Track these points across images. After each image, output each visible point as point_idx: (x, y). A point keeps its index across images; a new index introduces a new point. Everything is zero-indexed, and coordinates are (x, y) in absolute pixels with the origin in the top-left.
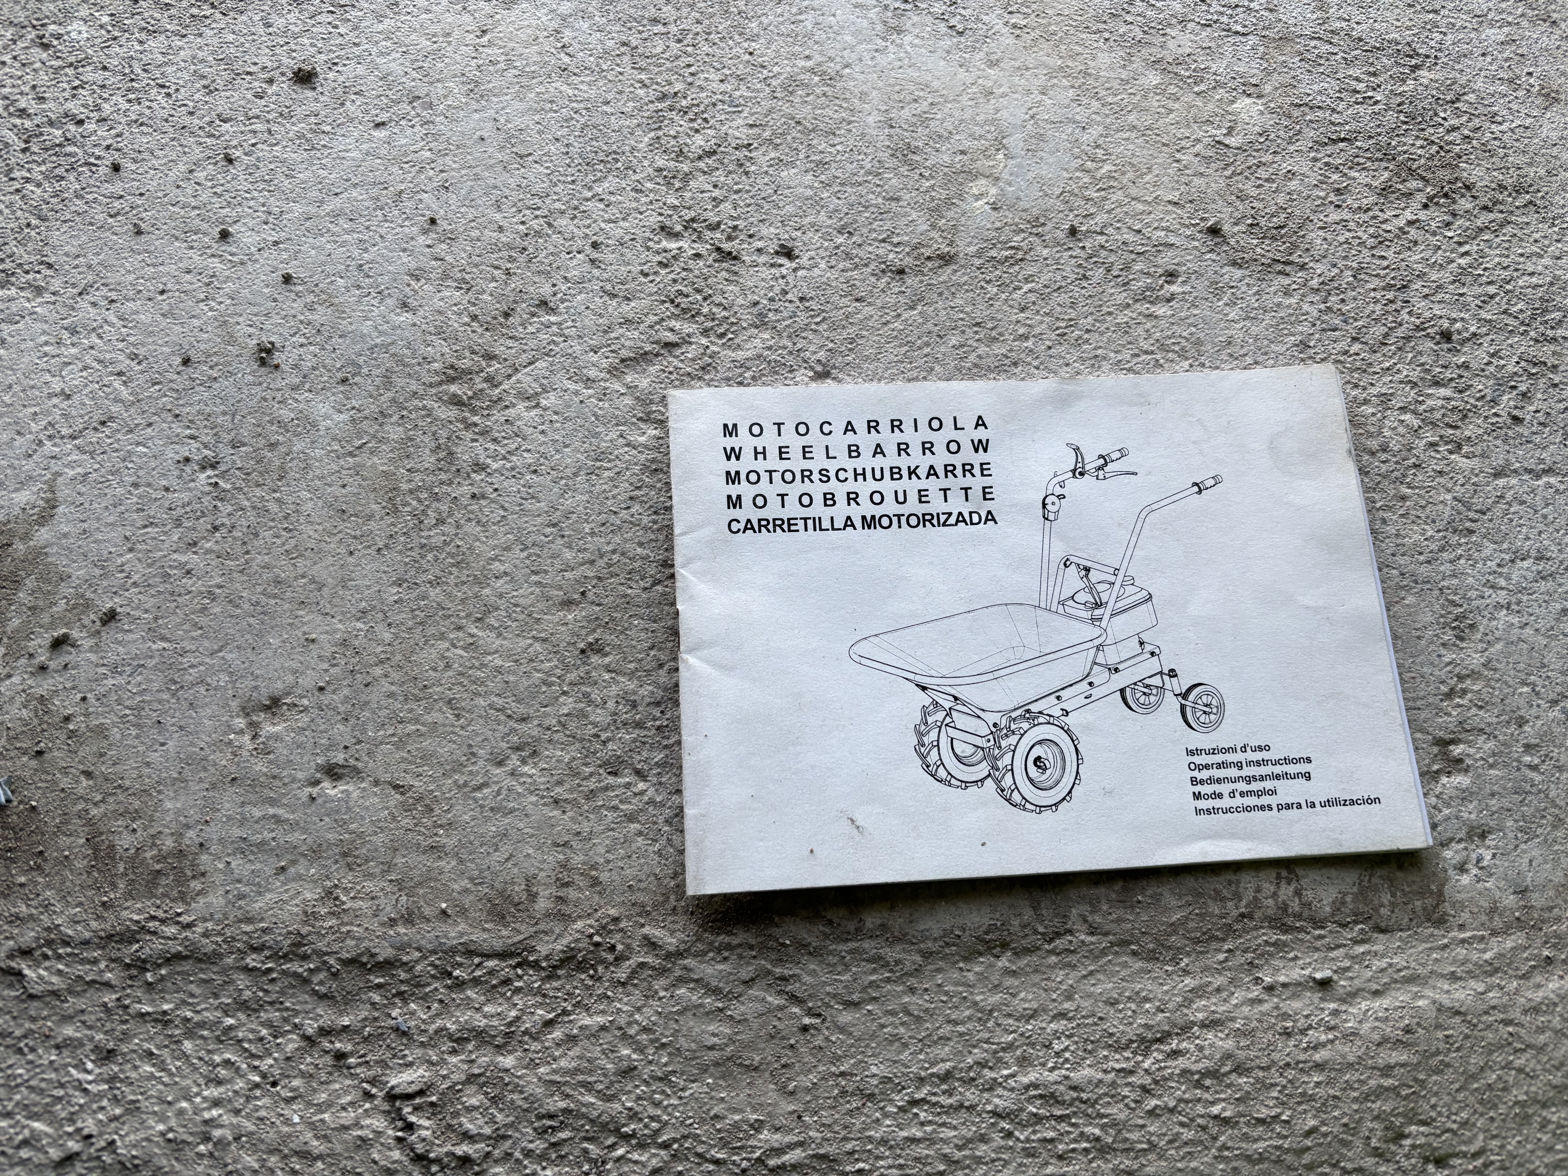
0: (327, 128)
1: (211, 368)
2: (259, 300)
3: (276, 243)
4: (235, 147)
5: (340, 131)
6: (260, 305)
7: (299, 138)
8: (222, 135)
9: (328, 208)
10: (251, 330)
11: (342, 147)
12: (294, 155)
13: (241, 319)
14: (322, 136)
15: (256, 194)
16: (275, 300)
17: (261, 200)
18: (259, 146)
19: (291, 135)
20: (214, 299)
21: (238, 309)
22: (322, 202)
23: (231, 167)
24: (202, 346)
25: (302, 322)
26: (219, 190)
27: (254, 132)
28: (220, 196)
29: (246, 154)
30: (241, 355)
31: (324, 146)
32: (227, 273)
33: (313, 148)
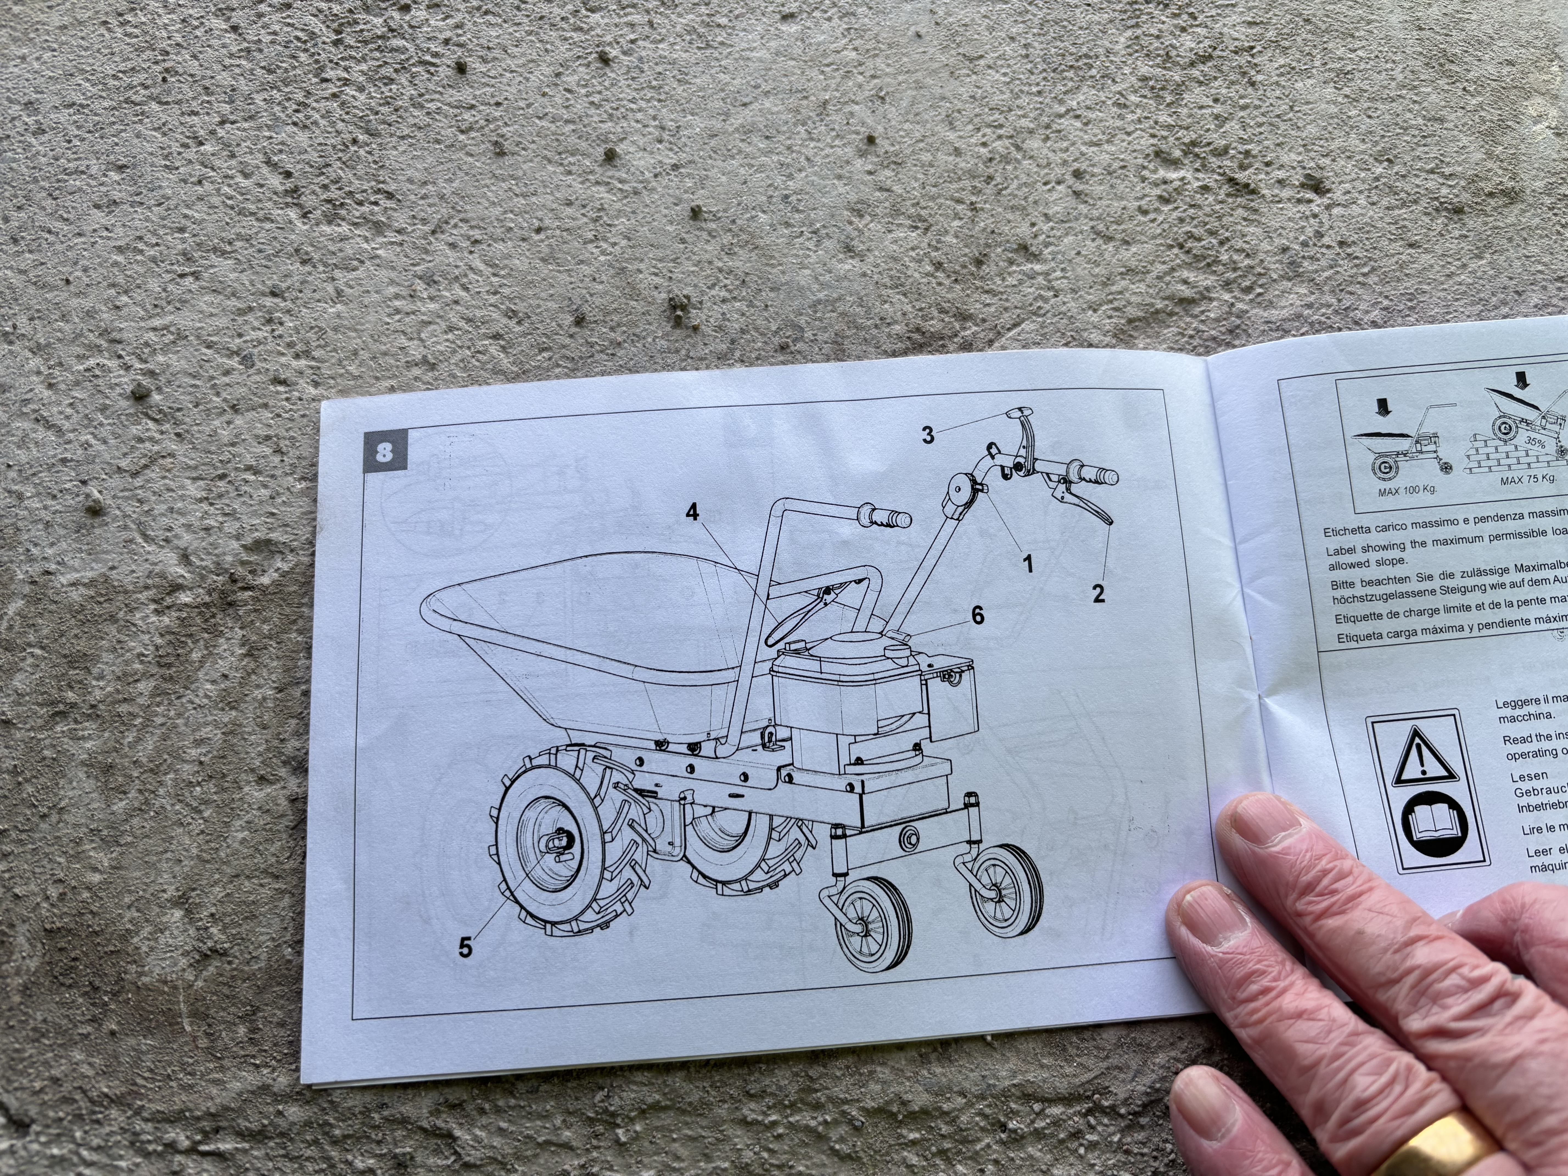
0: (724, 21)
1: (612, 329)
2: (662, 240)
3: (675, 167)
4: (610, 44)
5: (740, 25)
6: (663, 247)
7: (689, 33)
8: (592, 29)
9: (736, 121)
10: (657, 280)
11: (744, 45)
12: (684, 55)
13: (642, 266)
14: (717, 30)
15: (643, 104)
16: (683, 241)
17: (651, 112)
18: (640, 43)
19: (678, 28)
20: (605, 240)
21: (638, 253)
22: (727, 114)
23: (607, 70)
24: (598, 301)
25: (720, 270)
26: (596, 98)
27: (632, 25)
28: (598, 106)
29: (625, 53)
30: (648, 313)
31: (722, 43)
32: (618, 206)
33: (708, 46)
